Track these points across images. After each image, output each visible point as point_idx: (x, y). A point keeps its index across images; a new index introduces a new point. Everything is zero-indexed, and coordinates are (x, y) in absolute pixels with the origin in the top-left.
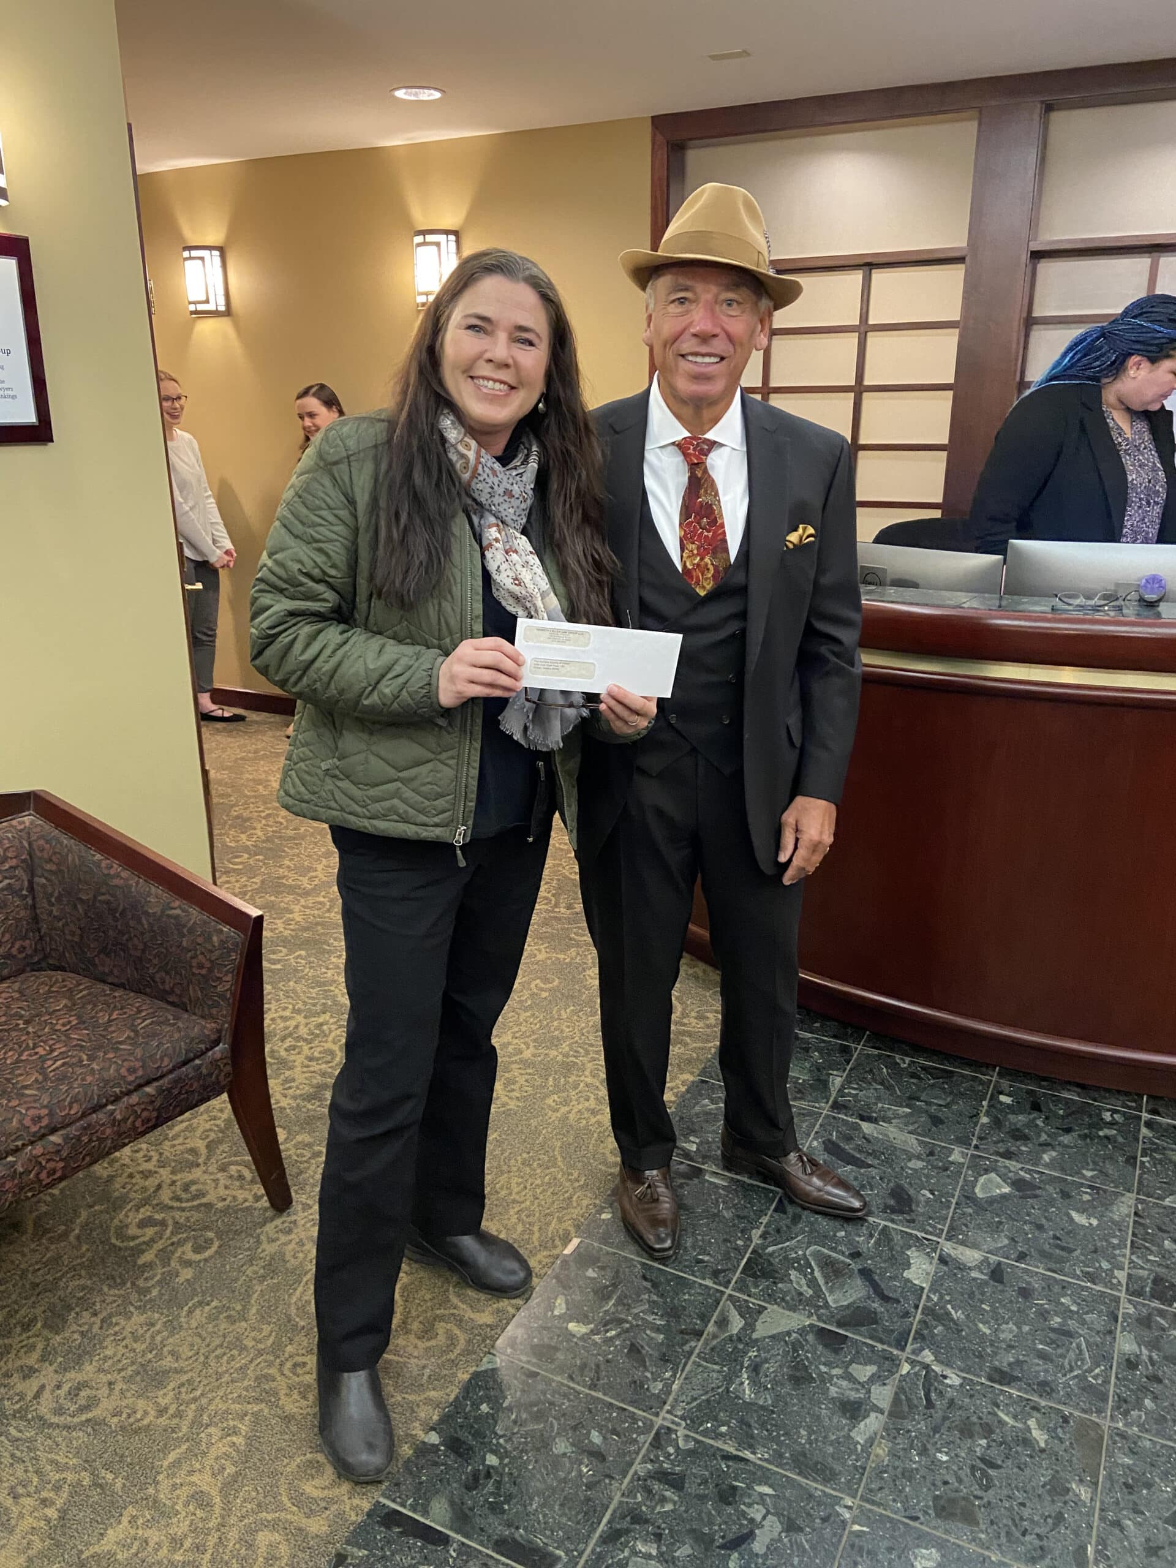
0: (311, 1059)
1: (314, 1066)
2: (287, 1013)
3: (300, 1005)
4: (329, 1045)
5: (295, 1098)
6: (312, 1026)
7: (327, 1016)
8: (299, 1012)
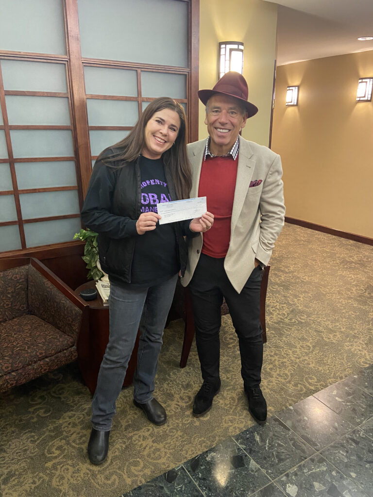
0: (278, 314)
1: (279, 316)
2: (275, 302)
3: (278, 300)
4: (284, 312)
5: (272, 322)
6: (281, 306)
7: (285, 305)
8: (278, 302)
